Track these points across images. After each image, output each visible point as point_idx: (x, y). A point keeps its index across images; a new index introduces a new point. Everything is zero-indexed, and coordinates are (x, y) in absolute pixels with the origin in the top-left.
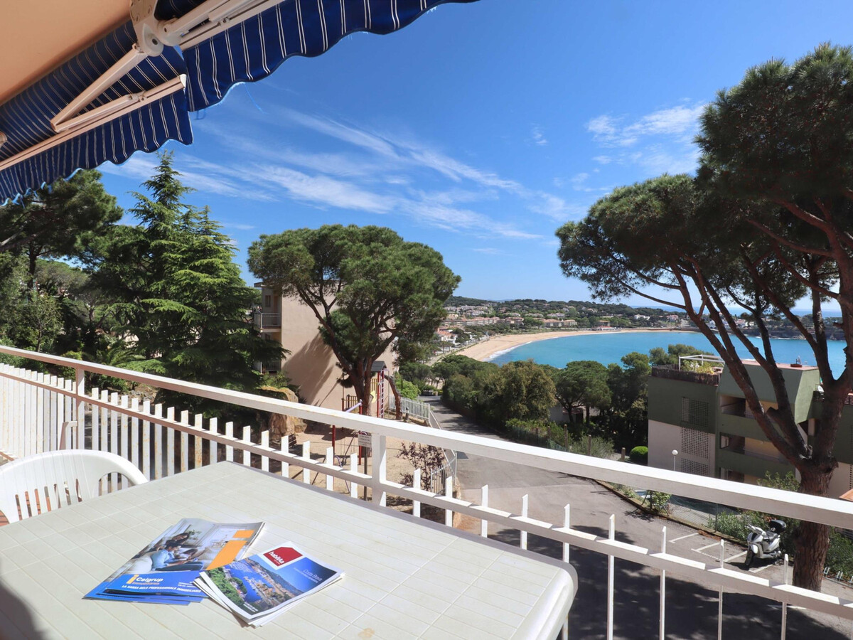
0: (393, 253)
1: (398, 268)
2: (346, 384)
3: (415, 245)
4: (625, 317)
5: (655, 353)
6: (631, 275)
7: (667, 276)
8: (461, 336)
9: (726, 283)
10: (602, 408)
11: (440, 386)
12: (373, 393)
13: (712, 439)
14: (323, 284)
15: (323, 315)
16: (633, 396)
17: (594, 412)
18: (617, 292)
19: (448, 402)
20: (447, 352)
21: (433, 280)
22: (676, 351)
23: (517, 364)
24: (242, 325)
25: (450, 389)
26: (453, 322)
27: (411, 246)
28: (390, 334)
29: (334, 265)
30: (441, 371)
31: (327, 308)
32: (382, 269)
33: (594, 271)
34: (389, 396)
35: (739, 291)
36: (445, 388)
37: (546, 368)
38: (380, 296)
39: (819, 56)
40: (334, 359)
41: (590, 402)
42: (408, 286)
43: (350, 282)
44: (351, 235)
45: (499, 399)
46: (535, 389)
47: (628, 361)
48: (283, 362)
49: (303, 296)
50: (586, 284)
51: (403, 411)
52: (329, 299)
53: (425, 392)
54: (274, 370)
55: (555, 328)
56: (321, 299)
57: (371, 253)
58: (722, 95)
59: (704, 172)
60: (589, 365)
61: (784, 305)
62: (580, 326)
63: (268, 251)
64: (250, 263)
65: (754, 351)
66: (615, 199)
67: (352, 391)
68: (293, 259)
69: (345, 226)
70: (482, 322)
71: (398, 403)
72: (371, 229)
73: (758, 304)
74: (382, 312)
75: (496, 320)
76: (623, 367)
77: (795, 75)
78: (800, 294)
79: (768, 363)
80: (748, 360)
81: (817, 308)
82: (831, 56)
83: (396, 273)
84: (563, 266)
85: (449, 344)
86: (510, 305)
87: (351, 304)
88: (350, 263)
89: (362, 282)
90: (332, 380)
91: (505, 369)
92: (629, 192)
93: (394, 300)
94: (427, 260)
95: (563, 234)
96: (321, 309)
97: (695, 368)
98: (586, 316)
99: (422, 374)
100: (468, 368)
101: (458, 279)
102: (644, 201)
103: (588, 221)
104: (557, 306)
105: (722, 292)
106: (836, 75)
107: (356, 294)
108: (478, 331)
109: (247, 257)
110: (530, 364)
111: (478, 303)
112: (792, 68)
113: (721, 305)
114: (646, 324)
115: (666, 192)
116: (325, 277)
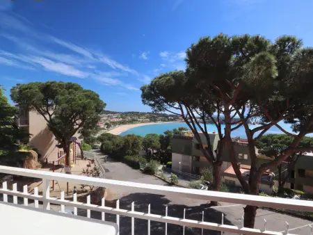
0: (78, 94)
1: (80, 100)
2: (59, 147)
3: (88, 91)
4: (166, 118)
5: (175, 130)
6: (166, 104)
7: (177, 105)
8: (108, 126)
9: (195, 107)
10: (158, 150)
11: (100, 145)
12: (71, 150)
13: (191, 157)
14: (48, 106)
15: (48, 119)
16: (167, 145)
17: (155, 151)
18: (161, 110)
19: (103, 151)
20: (103, 132)
21: (96, 105)
22: (181, 129)
23: (129, 136)
24: (9, 124)
25: (104, 146)
26: (105, 120)
27: (86, 91)
28: (78, 126)
29: (53, 98)
30: (100, 139)
31: (50, 116)
32: (74, 100)
33: (153, 103)
34: (78, 150)
35: (198, 110)
36: (102, 146)
37: (139, 137)
38: (73, 111)
39: (219, 37)
40: (54, 137)
41: (154, 148)
42: (85, 107)
43: (60, 105)
44: (61, 86)
45: (122, 149)
46: (135, 144)
47: (165, 133)
48: (30, 140)
49: (39, 111)
50: (150, 107)
51: (84, 156)
52: (51, 112)
53: (94, 148)
54: (26, 142)
55: (142, 122)
56: (47, 112)
57: (69, 94)
58: (192, 45)
59: (188, 70)
60: (153, 135)
61: (210, 114)
62: (151, 121)
63: (20, 91)
64: (12, 96)
65: (202, 129)
66: (160, 78)
67: (62, 150)
68: (34, 95)
69: (58, 82)
70: (115, 120)
71: (82, 153)
72: (69, 83)
73: (203, 114)
74: (74, 117)
75: (121, 119)
76: (165, 135)
77: (212, 43)
78: (214, 111)
79: (205, 133)
80: (200, 132)
81: (219, 115)
82: (222, 37)
83: (80, 102)
84: (143, 101)
85: (103, 129)
86: (126, 114)
87: (61, 115)
88: (60, 97)
89: (65, 105)
90: (53, 146)
91: (124, 137)
92: (165, 76)
93: (79, 113)
94: (93, 97)
95: (143, 89)
96: (47, 116)
97: (186, 135)
98: (153, 117)
99: (93, 140)
100: (111, 137)
101: (105, 104)
102: (169, 79)
103: (151, 84)
104: (143, 114)
105: (193, 110)
106: (223, 44)
107: (63, 111)
108: (115, 124)
109: (10, 93)
110: (133, 135)
111: (114, 113)
112: (212, 39)
113: (193, 114)
114: (172, 120)
115: (176, 77)
116: (49, 103)
